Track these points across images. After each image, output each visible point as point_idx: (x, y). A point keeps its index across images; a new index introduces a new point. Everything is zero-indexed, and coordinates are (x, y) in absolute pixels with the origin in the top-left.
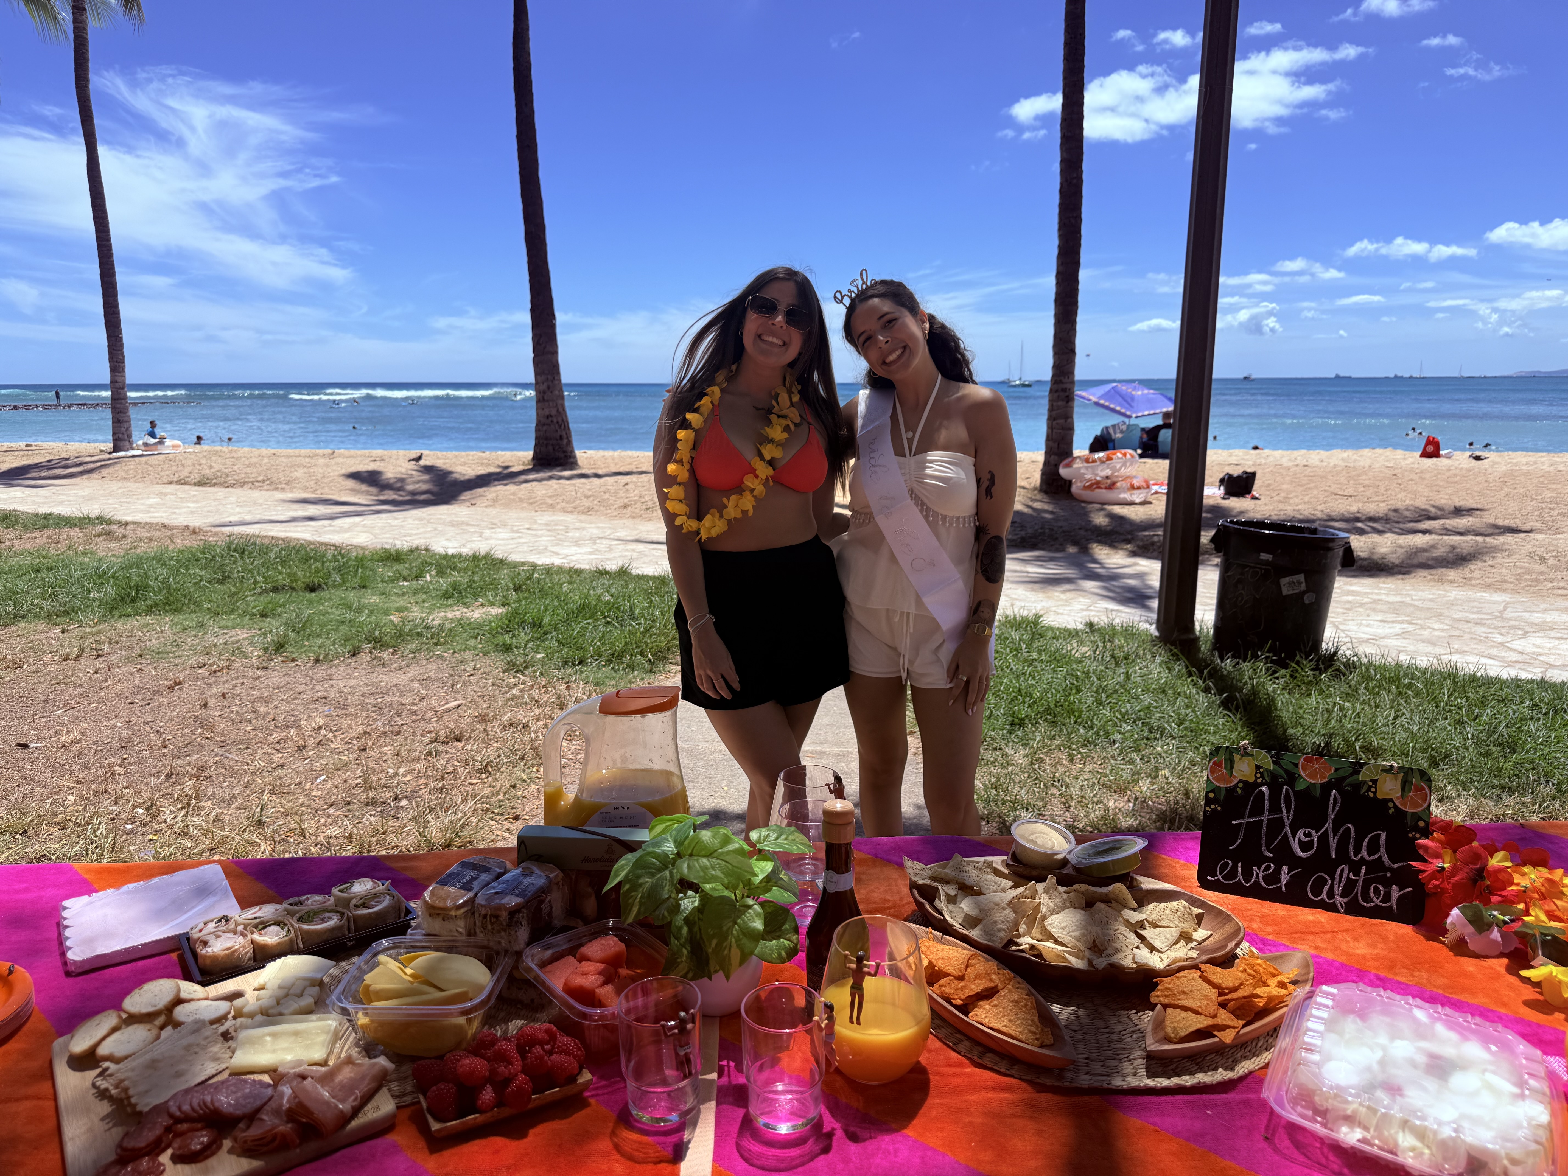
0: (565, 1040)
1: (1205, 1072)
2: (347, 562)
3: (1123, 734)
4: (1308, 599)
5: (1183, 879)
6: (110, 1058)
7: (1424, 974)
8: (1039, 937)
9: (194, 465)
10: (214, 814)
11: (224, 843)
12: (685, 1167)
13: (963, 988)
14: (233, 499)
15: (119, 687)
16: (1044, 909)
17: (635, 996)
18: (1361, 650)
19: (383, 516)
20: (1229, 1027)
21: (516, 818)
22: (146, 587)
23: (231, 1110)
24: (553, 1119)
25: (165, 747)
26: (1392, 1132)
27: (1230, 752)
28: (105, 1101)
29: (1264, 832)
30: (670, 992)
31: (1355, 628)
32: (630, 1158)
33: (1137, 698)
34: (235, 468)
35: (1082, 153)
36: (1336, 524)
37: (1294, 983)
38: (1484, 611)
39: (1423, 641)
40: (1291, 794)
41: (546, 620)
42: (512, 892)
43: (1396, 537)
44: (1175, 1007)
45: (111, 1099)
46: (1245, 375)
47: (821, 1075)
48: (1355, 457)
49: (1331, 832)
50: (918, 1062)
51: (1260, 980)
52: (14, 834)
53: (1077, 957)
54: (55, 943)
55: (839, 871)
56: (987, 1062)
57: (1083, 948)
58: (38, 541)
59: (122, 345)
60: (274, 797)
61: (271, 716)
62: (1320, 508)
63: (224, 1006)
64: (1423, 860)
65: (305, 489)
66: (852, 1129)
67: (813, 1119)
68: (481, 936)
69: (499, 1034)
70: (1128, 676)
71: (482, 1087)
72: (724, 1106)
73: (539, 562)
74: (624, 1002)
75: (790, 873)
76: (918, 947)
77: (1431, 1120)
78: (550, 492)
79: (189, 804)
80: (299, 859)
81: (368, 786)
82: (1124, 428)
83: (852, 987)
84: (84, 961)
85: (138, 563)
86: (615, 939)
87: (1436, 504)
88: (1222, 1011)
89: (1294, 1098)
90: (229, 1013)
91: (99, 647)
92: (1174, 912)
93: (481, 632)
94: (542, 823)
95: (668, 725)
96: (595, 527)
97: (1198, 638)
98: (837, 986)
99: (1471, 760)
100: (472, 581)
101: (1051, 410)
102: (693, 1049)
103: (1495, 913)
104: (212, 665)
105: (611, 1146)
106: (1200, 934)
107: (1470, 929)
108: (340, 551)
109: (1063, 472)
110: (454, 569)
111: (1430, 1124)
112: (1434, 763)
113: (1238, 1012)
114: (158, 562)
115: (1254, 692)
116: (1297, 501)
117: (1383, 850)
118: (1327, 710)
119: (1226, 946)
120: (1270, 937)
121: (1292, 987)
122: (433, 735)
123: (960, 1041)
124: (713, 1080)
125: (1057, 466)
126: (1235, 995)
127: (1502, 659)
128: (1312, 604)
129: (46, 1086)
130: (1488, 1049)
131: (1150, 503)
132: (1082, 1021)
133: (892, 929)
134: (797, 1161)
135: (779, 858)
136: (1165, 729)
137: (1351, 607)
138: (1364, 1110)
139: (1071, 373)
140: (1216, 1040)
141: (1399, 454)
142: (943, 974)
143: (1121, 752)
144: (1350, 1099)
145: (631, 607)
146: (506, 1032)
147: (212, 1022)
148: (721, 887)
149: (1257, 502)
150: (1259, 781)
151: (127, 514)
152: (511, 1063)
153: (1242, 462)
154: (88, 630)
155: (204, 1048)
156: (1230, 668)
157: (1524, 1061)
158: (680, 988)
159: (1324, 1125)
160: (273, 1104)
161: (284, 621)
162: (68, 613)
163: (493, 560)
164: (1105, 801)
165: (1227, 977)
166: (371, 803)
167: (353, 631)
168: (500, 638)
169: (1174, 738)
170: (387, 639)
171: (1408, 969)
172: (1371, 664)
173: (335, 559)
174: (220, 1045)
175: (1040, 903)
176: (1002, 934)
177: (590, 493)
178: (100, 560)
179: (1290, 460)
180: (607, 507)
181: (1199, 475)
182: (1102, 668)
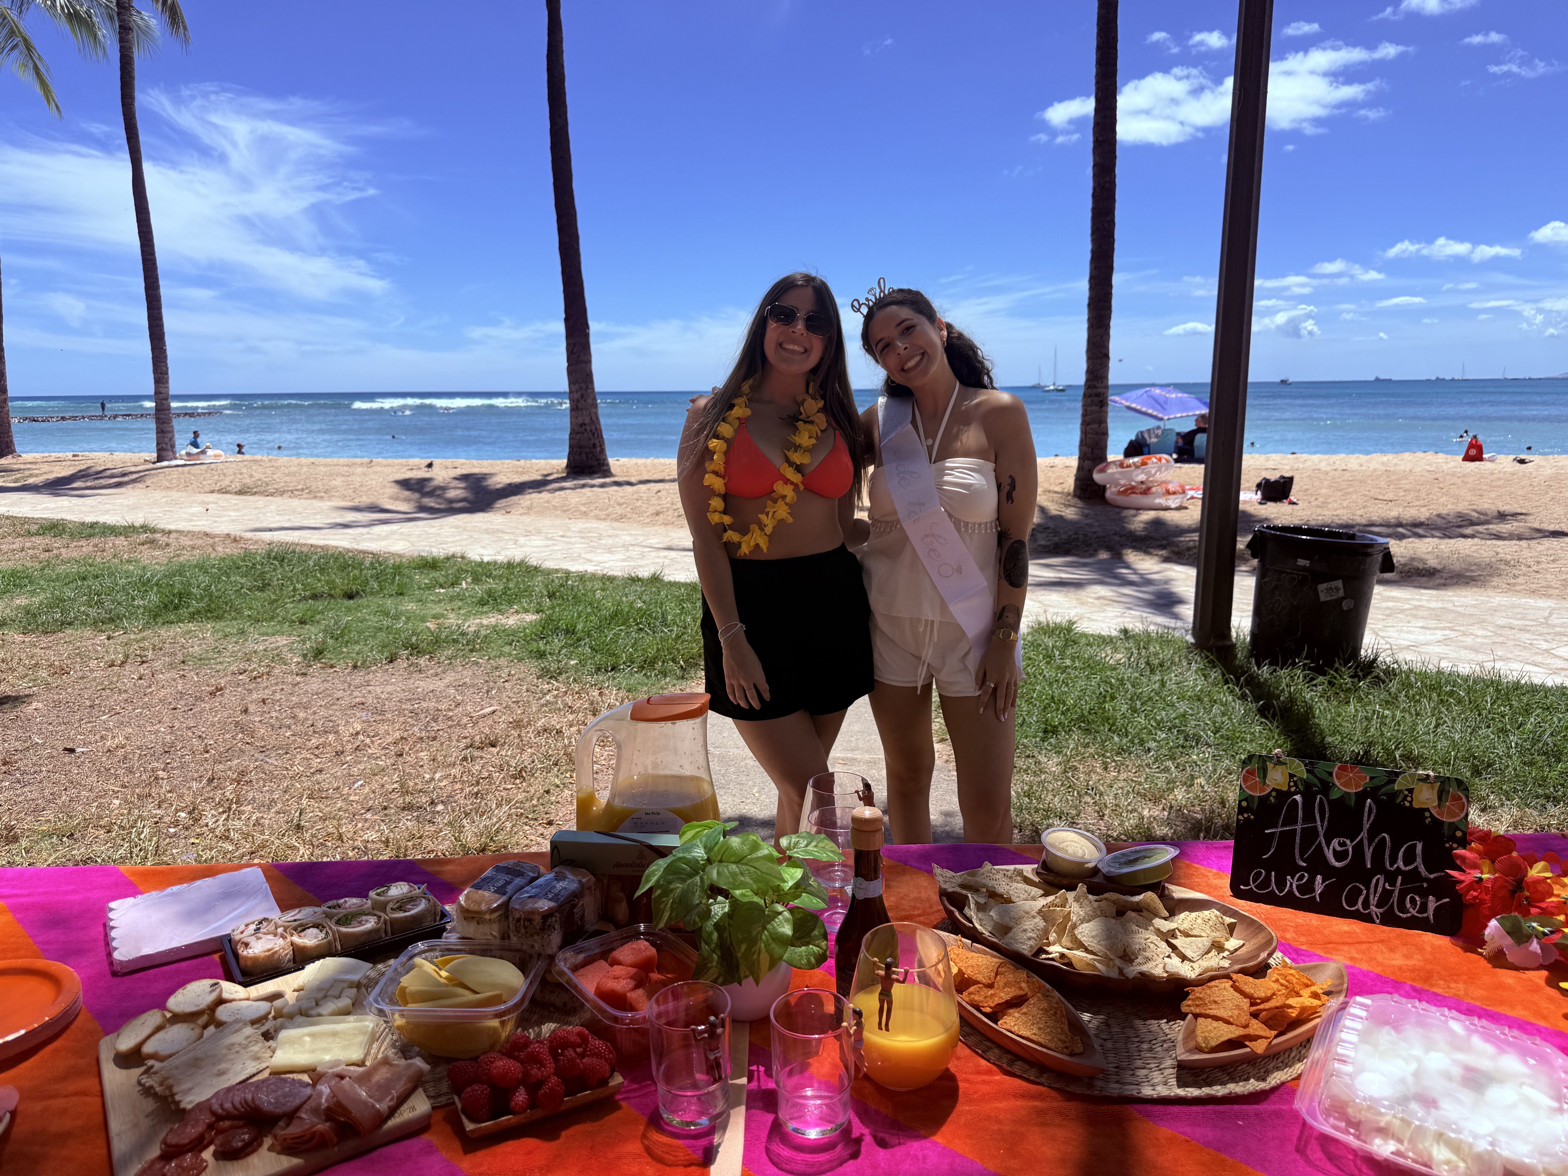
0: (597, 1043)
1: (1237, 1082)
2: (385, 569)
3: (1159, 742)
4: (1346, 605)
5: (1216, 888)
6: (155, 1056)
7: (1461, 986)
8: (1070, 945)
9: (235, 474)
10: (254, 818)
11: (264, 847)
12: (714, 1169)
13: (992, 995)
14: (273, 507)
15: (163, 693)
16: (1074, 918)
17: (666, 1001)
18: (1400, 657)
19: (420, 523)
20: (1261, 1037)
21: (550, 823)
22: (189, 594)
23: (271, 1108)
24: (585, 1122)
25: (207, 752)
26: (1427, 1144)
27: (1263, 760)
28: (150, 1099)
29: (1298, 840)
30: (700, 997)
31: (1396, 634)
32: (660, 1160)
33: (1172, 705)
34: (275, 477)
35: (1115, 157)
36: (1376, 529)
37: (1328, 993)
38: (1529, 617)
39: (1466, 648)
40: (1326, 803)
41: (580, 627)
42: (545, 896)
43: (1440, 541)
44: (1207, 1016)
45: (155, 1095)
46: (1282, 378)
47: (850, 1080)
48: (1395, 461)
49: (1366, 842)
50: (947, 1069)
51: (1293, 990)
52: (60, 837)
53: (1107, 965)
54: (103, 943)
55: (868, 878)
56: (1016, 1069)
57: (1112, 956)
58: (84, 549)
59: (166, 357)
60: (312, 802)
61: (310, 722)
62: (1359, 512)
63: (265, 1006)
64: (1459, 869)
65: (344, 497)
66: (881, 1135)
67: (841, 1125)
68: (514, 939)
69: (532, 1037)
70: (1163, 684)
71: (515, 1089)
72: (753, 1111)
73: (573, 569)
74: (655, 1006)
75: (820, 880)
76: (946, 955)
77: (1467, 1133)
78: (583, 500)
79: (229, 808)
80: (337, 863)
81: (405, 792)
82: (1159, 432)
83: (881, 994)
84: (129, 961)
85: (181, 571)
86: (647, 943)
87: (1479, 508)
88: (1254, 1021)
89: (1327, 1110)
90: (269, 1013)
91: (143, 653)
92: (1206, 921)
93: (516, 639)
94: (574, 829)
95: (698, 732)
96: (627, 534)
97: (1233, 646)
98: (866, 993)
99: (1515, 770)
100: (507, 588)
101: (1084, 415)
102: (723, 1053)
103: (1535, 924)
104: (252, 671)
105: (642, 1148)
106: (1232, 943)
107: (1508, 941)
108: (377, 559)
109: (1097, 477)
110: (489, 576)
111: (1466, 1137)
112: (1477, 772)
113: (1270, 1023)
114: (200, 570)
115: (1292, 700)
116: (1335, 506)
117: (1419, 860)
118: (1366, 718)
119: (1258, 956)
120: (1304, 947)
121: (1326, 998)
122: (468, 740)
123: (989, 1049)
124: (742, 1086)
125: (1090, 472)
126: (1267, 1005)
127: (1547, 667)
128: (1350, 610)
129: (90, 1083)
130: (1526, 1062)
131: (1186, 508)
132: (1112, 1029)
133: (921, 937)
134: (827, 1166)
135: (808, 865)
136: (1201, 737)
137: (1390, 614)
138: (1398, 1122)
139: (1105, 377)
140: (1248, 1050)
141: (1441, 457)
142: (973, 982)
143: (1156, 761)
144: (1383, 1110)
145: (663, 614)
146: (539, 1034)
147: (253, 1022)
148: (750, 893)
149: (1295, 506)
150: (1293, 789)
151: (168, 523)
152: (543, 1065)
153: (1280, 466)
154: (132, 637)
155: (246, 1047)
156: (1266, 675)
157: (1563, 1075)
158: (711, 993)
159: (1358, 1137)
160: (312, 1103)
161: (323, 627)
162: (113, 620)
163: (528, 567)
164: (1140, 810)
165: (1260, 987)
166: (408, 807)
167: (391, 638)
168: (535, 644)
169: (1210, 746)
170: (423, 645)
171: (1445, 980)
172: (1411, 671)
173: (372, 566)
174: (260, 1045)
175: (1069, 913)
176: (1032, 942)
177: (623, 501)
178: (144, 568)
179: (1329, 464)
180: (640, 514)
181: (1234, 479)
182: (1137, 675)
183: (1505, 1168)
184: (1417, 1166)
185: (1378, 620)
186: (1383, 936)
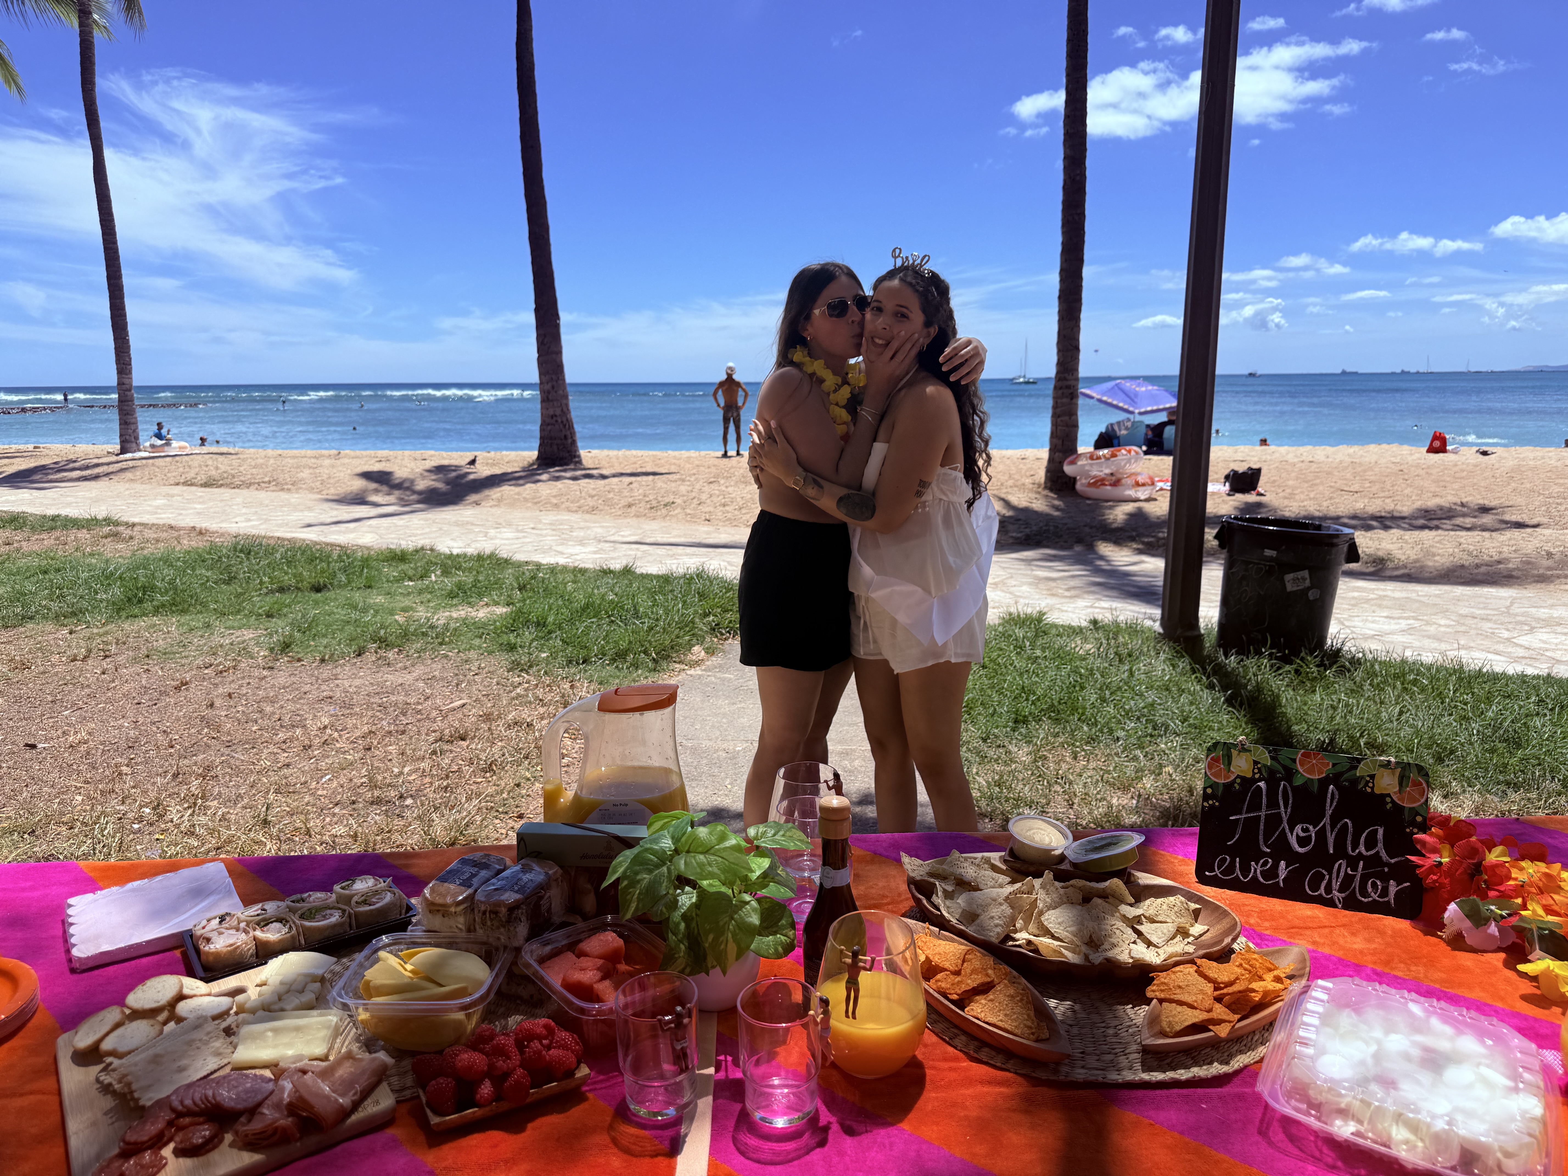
0: (563, 1035)
1: (1201, 1066)
2: (353, 562)
3: (1127, 731)
4: (1312, 595)
5: (1181, 874)
6: (113, 1053)
7: (1421, 969)
8: (1036, 932)
9: (200, 466)
10: (220, 813)
11: (230, 842)
13: (959, 983)
14: (239, 500)
15: (126, 687)
16: (1040, 905)
17: (632, 992)
18: (1366, 646)
20: (1224, 1021)
21: (521, 816)
22: (153, 588)
23: (232, 1104)
24: (552, 1114)
25: (172, 747)
26: (1386, 1125)
27: (1228, 747)
28: (109, 1096)
29: (1262, 827)
30: (666, 988)
31: (1360, 624)
32: (627, 1151)
33: (1141, 695)
34: (242, 469)
35: (1086, 150)
36: (1343, 521)
37: (1291, 977)
38: (1490, 606)
39: (1429, 637)
40: (1289, 789)
41: (551, 619)
42: (511, 888)
43: (1402, 532)
44: (1172, 1001)
45: (114, 1093)
46: (1250, 371)
47: (817, 1069)
48: (1361, 452)
49: (1328, 828)
50: (914, 1057)
51: (1256, 974)
52: (21, 835)
53: (1074, 952)
54: (61, 940)
55: (836, 867)
56: (983, 1056)
57: (1079, 943)
58: (46, 542)
59: (129, 347)
60: (280, 797)
61: (277, 716)
62: (1325, 504)
63: (226, 1000)
64: (1421, 855)
65: (311, 490)
66: (848, 1123)
67: (808, 1114)
68: (480, 931)
69: (498, 1029)
70: (1131, 674)
71: (481, 1082)
72: (720, 1101)
73: (544, 562)
74: (621, 997)
76: (913, 942)
77: (1424, 1113)
78: (555, 492)
79: (195, 803)
80: (304, 857)
81: (373, 785)
82: (1129, 424)
83: (847, 982)
84: (88, 958)
85: (145, 564)
86: (614, 934)
88: (1217, 1006)
89: (1289, 1092)
90: (231, 1008)
91: (106, 648)
92: (1171, 908)
93: (486, 632)
94: (541, 821)
95: (668, 723)
96: (600, 527)
97: (1201, 636)
98: (833, 981)
99: (1477, 756)
100: (477, 581)
101: (1055, 407)
102: (690, 1043)
103: (1493, 907)
104: (218, 665)
105: (608, 1140)
106: (1197, 929)
107: (1468, 923)
108: (345, 552)
109: (1068, 469)
110: (459, 569)
111: (1424, 1117)
112: (1440, 760)
113: (1234, 1007)
114: (165, 563)
115: (1259, 688)
116: (1302, 497)
117: (1380, 845)
118: (1332, 707)
119: (1222, 941)
120: (1268, 932)
121: (1289, 981)
122: (438, 734)
123: (956, 1035)
124: (711, 1075)
125: (1061, 463)
126: (1230, 990)
127: (1508, 655)
128: (1315, 600)
129: (51, 1083)
130: (1483, 1043)
131: (1155, 500)
132: (1079, 1016)
133: (889, 926)
134: (793, 1155)
136: (1169, 726)
137: (1356, 603)
138: (1358, 1103)
139: (1076, 370)
140: (1211, 1034)
141: (1406, 449)
142: (940, 969)
143: (1125, 749)
144: (1343, 1092)
145: (634, 606)
146: (505, 1027)
147: (215, 1018)
148: (717, 883)
150: (1257, 776)
151: (134, 516)
152: (509, 1058)
153: (1248, 458)
154: (95, 631)
155: (207, 1043)
156: (1235, 665)
157: (1519, 1055)
158: (677, 983)
159: (1318, 1119)
160: (274, 1098)
161: (290, 621)
162: (76, 614)
163: (498, 560)
164: (1109, 798)
165: (1222, 972)
166: (377, 802)
167: (359, 631)
168: (505, 637)
169: (1178, 735)
170: (392, 638)
171: (1406, 964)
172: (1375, 660)
173: (340, 559)
174: (221, 1040)
175: (1036, 899)
176: (999, 929)
177: (594, 493)
178: (107, 561)
179: (1296, 456)
180: (612, 506)
181: (1202, 471)
182: (1106, 665)
183: (1462, 1147)
184: (1376, 1147)
185: (1344, 610)
186: (1345, 920)
